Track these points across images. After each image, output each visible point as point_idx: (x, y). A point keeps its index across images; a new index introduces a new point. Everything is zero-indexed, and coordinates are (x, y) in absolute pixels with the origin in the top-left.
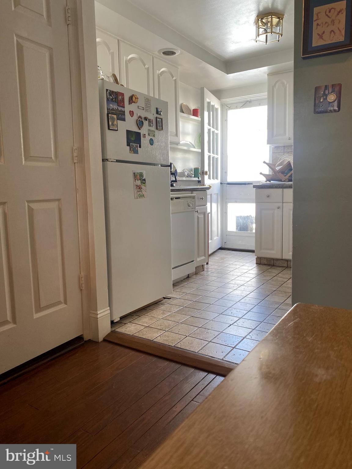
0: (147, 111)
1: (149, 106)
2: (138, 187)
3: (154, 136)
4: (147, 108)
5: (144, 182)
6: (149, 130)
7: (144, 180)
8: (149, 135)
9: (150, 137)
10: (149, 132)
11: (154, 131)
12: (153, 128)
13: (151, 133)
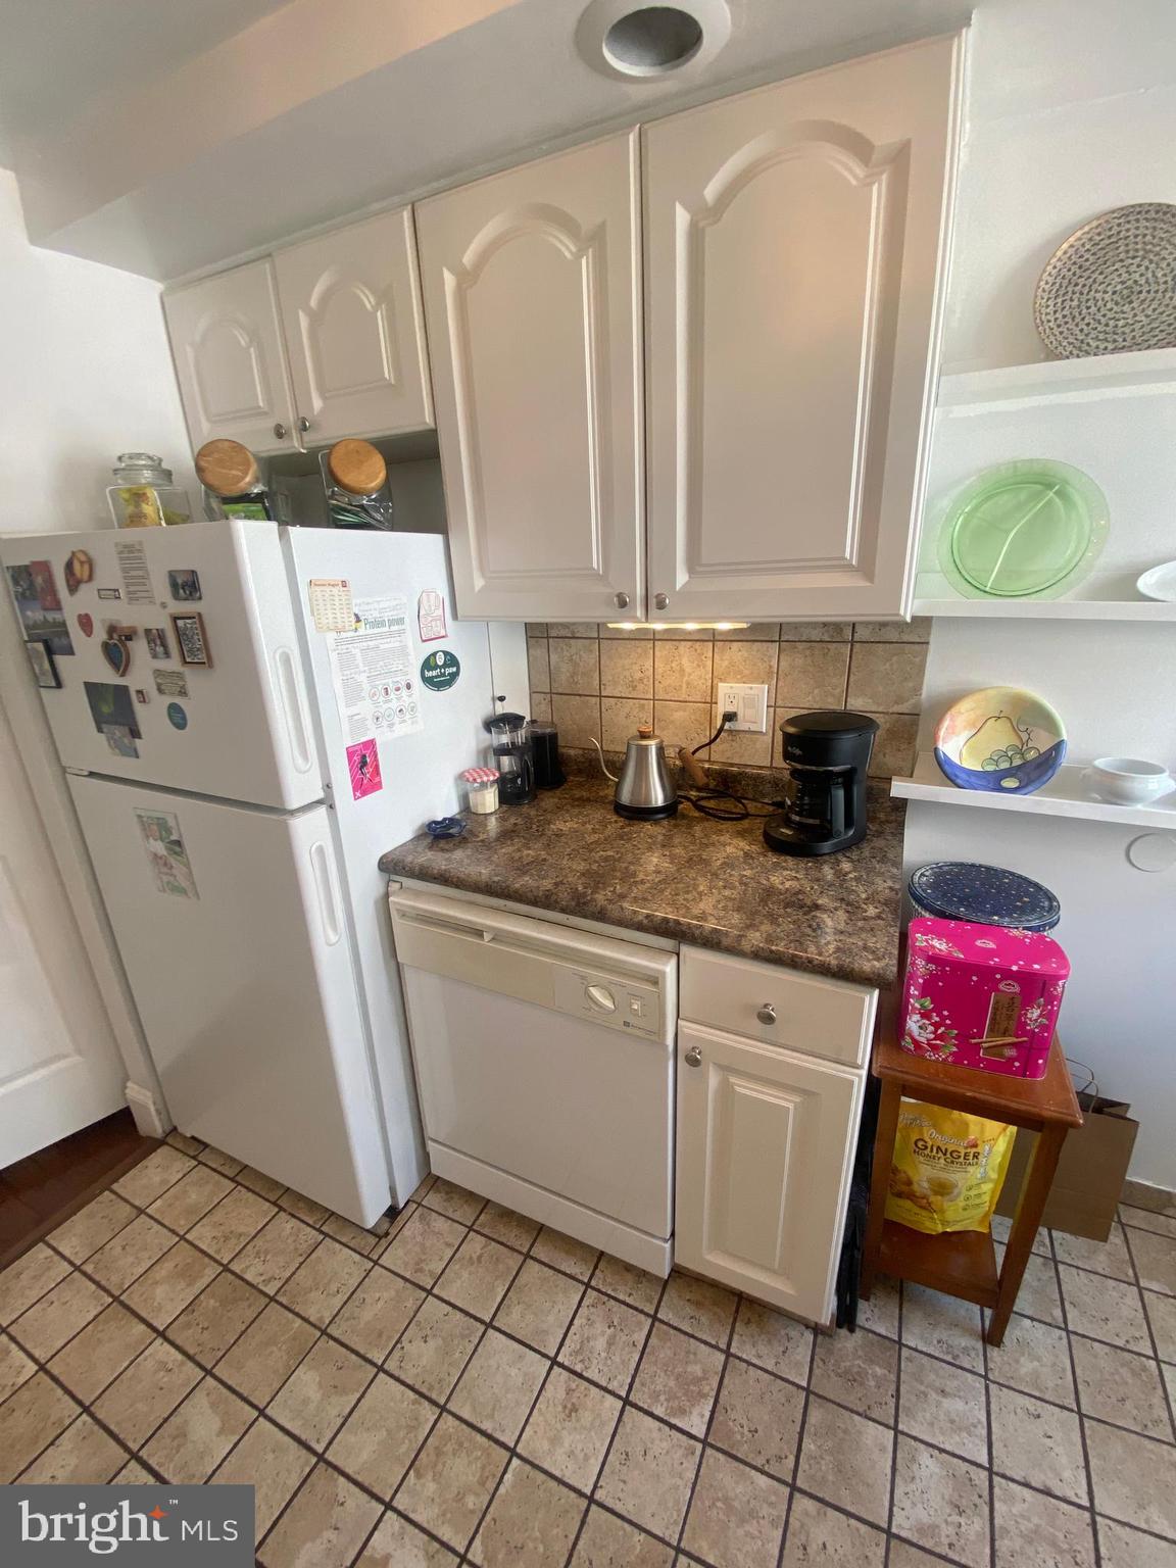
0: (133, 598)
1: (140, 573)
2: (159, 861)
3: (183, 693)
4: (132, 589)
5: (177, 849)
6: (158, 673)
7: (178, 843)
8: (160, 691)
9: (168, 700)
10: (160, 681)
11: (180, 676)
12: (173, 664)
13: (165, 682)
